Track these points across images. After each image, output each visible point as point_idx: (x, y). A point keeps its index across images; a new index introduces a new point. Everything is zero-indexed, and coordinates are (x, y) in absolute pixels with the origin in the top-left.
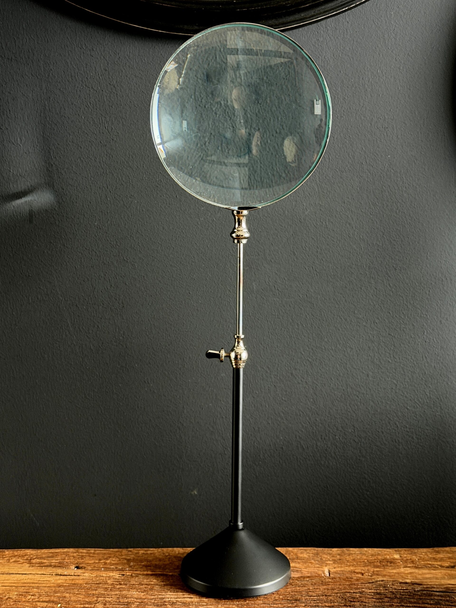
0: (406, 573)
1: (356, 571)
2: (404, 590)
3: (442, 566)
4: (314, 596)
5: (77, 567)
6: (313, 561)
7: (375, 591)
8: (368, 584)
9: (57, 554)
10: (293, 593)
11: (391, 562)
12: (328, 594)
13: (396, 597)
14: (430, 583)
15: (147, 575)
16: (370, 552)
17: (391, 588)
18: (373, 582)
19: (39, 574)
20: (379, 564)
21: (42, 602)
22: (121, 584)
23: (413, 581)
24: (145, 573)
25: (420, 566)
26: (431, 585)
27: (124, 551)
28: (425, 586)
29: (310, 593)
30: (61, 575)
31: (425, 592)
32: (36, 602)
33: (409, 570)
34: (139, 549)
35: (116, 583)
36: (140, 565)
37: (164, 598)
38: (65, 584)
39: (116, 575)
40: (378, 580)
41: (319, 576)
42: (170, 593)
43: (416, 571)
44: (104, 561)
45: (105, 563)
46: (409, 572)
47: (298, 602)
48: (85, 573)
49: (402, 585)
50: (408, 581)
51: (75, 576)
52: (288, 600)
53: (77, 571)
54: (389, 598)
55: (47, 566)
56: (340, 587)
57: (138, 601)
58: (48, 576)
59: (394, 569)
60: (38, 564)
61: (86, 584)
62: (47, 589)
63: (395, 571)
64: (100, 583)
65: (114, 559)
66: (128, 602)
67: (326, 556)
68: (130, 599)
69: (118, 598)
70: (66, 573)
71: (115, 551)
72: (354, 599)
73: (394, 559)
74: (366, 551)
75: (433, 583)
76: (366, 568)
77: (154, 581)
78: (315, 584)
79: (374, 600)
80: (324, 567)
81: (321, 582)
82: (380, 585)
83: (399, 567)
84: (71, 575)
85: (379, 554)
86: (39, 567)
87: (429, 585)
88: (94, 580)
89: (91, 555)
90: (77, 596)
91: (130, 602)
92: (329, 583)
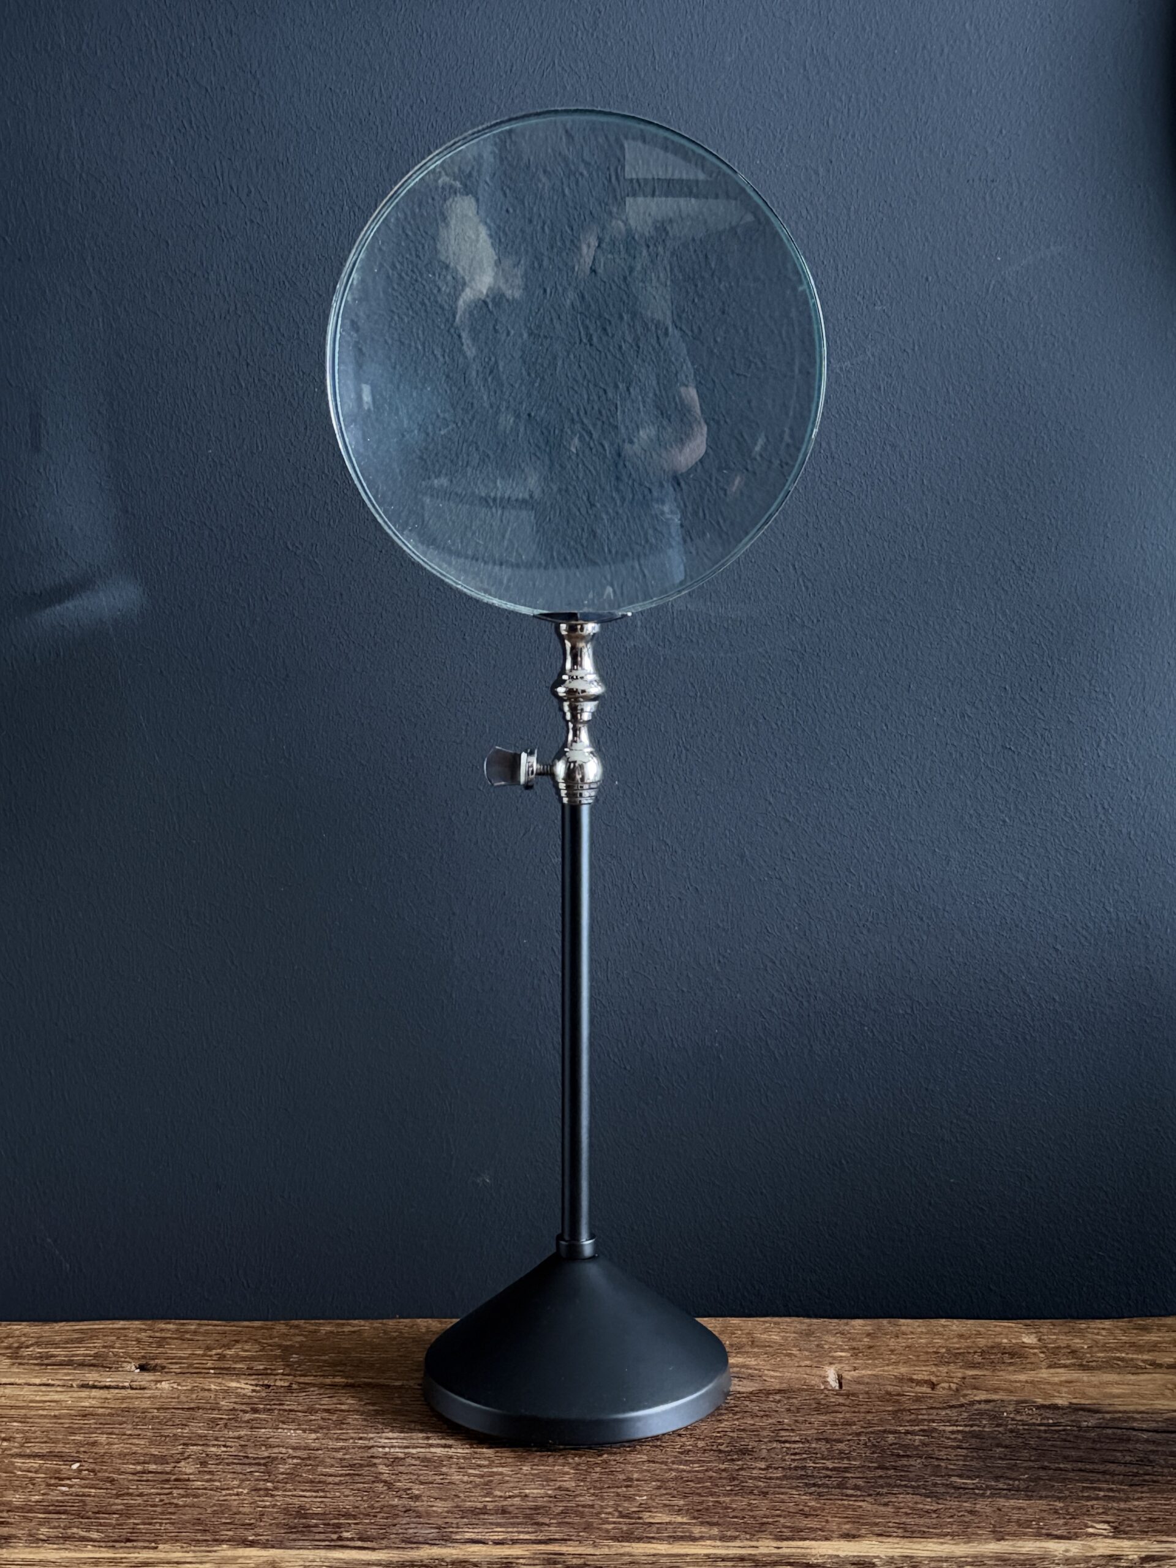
0: (1056, 1384)
1: (915, 1377)
2: (1049, 1425)
3: (1153, 1364)
4: (795, 1442)
5: (143, 1368)
6: (795, 1351)
7: (967, 1429)
8: (948, 1411)
9: (93, 1335)
10: (735, 1435)
11: (1012, 1355)
12: (835, 1437)
13: (1026, 1446)
14: (1121, 1408)
15: (333, 1386)
16: (954, 1327)
17: (1013, 1419)
18: (962, 1406)
19: (35, 1385)
20: (980, 1360)
21: (29, 1456)
22: (255, 1411)
23: (1074, 1401)
24: (328, 1381)
25: (1094, 1364)
26: (1125, 1412)
27: (281, 1327)
28: (1108, 1416)
29: (783, 1433)
30: (94, 1387)
31: (1109, 1431)
32: (12, 1456)
33: (1063, 1375)
34: (321, 1321)
35: (244, 1407)
36: (318, 1361)
37: (370, 1448)
38: (101, 1411)
39: (244, 1386)
40: (977, 1398)
41: (811, 1389)
42: (390, 1435)
43: (1084, 1376)
44: (219, 1351)
45: (222, 1357)
46: (1063, 1379)
47: (748, 1457)
48: (161, 1381)
49: (1042, 1411)
50: (1059, 1402)
51: (132, 1388)
52: (720, 1451)
53: (139, 1378)
54: (1006, 1447)
55: (61, 1364)
56: (869, 1417)
57: (299, 1453)
58: (59, 1389)
59: (1023, 1370)
60: (36, 1358)
61: (158, 1409)
62: (47, 1423)
63: (1023, 1377)
64: (199, 1408)
65: (247, 1347)
66: (269, 1457)
67: (832, 1339)
68: (276, 1450)
69: (241, 1446)
70: (108, 1381)
71: (253, 1327)
72: (907, 1451)
73: (1024, 1346)
74: (944, 1326)
75: (1131, 1408)
76: (944, 1369)
77: (350, 1401)
78: (798, 1410)
79: (964, 1452)
80: (826, 1368)
81: (815, 1406)
82: (981, 1413)
83: (1035, 1367)
84: (124, 1388)
85: (979, 1333)
86: (37, 1368)
87: (1120, 1412)
88: (183, 1398)
89: (188, 1336)
90: (130, 1441)
91: (277, 1458)
92: (837, 1408)
